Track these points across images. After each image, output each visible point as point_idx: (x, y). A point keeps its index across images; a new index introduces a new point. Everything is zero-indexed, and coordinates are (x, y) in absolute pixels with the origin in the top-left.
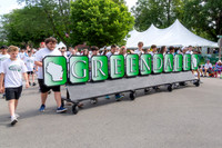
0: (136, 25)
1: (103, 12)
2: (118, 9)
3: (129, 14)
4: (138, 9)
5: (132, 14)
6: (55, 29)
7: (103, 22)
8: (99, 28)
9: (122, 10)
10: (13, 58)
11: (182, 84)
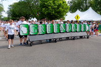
0: (70, 10)
1: (54, 3)
2: (61, 2)
3: (67, 5)
4: (71, 2)
5: (68, 5)
6: (32, 12)
7: (54, 8)
8: (52, 11)
9: (63, 2)
10: (11, 24)
11: (81, 37)
